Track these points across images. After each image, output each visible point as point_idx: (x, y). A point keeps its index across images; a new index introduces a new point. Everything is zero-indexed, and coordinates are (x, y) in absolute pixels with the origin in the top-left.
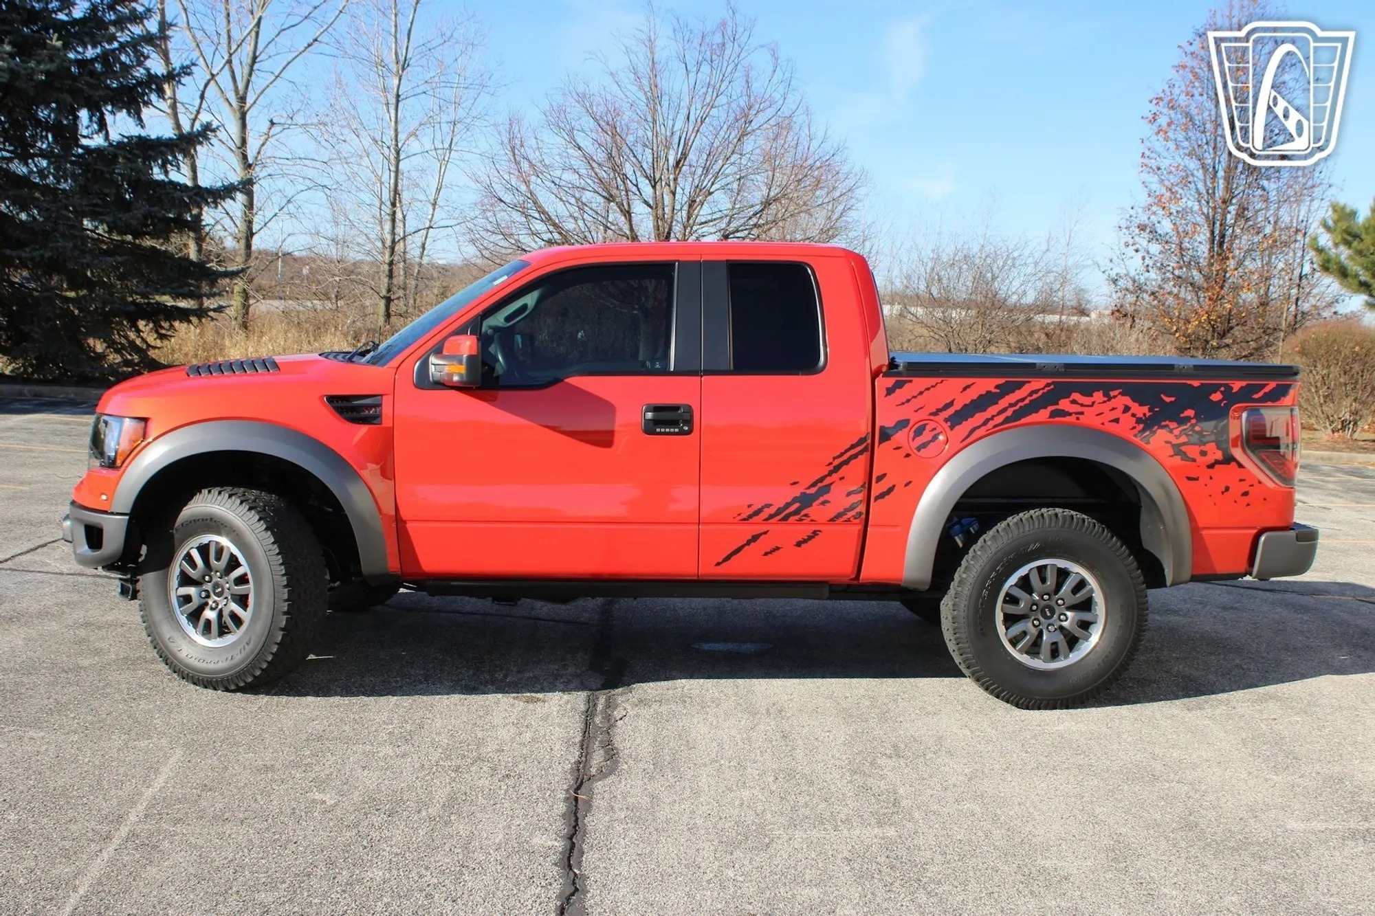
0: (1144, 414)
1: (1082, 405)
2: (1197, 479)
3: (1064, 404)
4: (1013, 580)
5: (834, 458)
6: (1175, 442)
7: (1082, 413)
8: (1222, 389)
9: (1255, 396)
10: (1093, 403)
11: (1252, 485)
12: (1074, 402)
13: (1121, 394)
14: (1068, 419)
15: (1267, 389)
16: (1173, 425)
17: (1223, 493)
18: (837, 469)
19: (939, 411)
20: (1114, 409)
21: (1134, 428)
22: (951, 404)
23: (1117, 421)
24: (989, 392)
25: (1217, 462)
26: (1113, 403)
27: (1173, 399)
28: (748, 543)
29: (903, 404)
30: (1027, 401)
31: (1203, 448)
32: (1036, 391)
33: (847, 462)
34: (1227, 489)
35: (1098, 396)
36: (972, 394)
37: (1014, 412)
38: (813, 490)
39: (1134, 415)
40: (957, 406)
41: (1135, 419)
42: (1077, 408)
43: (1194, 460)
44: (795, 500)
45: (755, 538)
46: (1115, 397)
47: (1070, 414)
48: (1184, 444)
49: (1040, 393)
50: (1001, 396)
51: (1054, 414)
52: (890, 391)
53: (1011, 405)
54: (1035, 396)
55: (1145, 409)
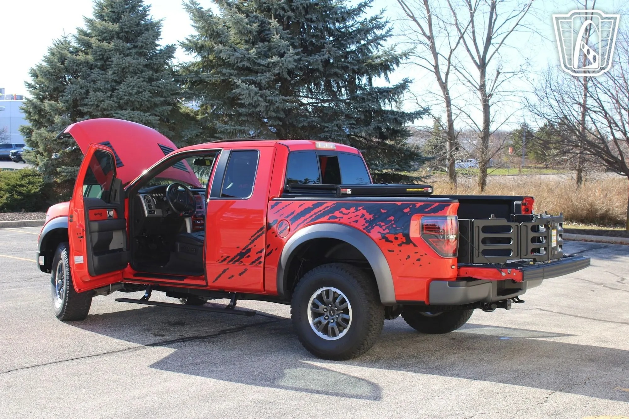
0: (370, 218)
1: (344, 214)
2: (393, 251)
3: (337, 214)
4: (315, 296)
5: (252, 237)
6: (383, 232)
7: (342, 218)
8: (411, 206)
9: (426, 210)
10: (349, 213)
11: (422, 256)
12: (341, 212)
13: (363, 209)
14: (335, 220)
15: (433, 207)
16: (382, 224)
17: (407, 259)
18: (253, 241)
19: (288, 216)
20: (357, 216)
21: (364, 225)
22: (293, 213)
23: (357, 221)
24: (309, 207)
25: (403, 243)
26: (358, 213)
27: (386, 211)
28: (223, 273)
29: (276, 212)
30: (322, 212)
31: (396, 236)
32: (327, 207)
33: (256, 239)
34: (409, 257)
35: (353, 209)
36: (302, 209)
37: (316, 216)
38: (244, 251)
39: (365, 219)
40: (295, 214)
41: (365, 221)
42: (341, 215)
43: (391, 242)
44: (238, 255)
45: (224, 271)
46: (360, 210)
47: (337, 218)
48: (387, 233)
49: (329, 208)
50: (313, 209)
51: (330, 218)
52: (273, 207)
53: (315, 213)
54: (326, 209)
55: (371, 216)
